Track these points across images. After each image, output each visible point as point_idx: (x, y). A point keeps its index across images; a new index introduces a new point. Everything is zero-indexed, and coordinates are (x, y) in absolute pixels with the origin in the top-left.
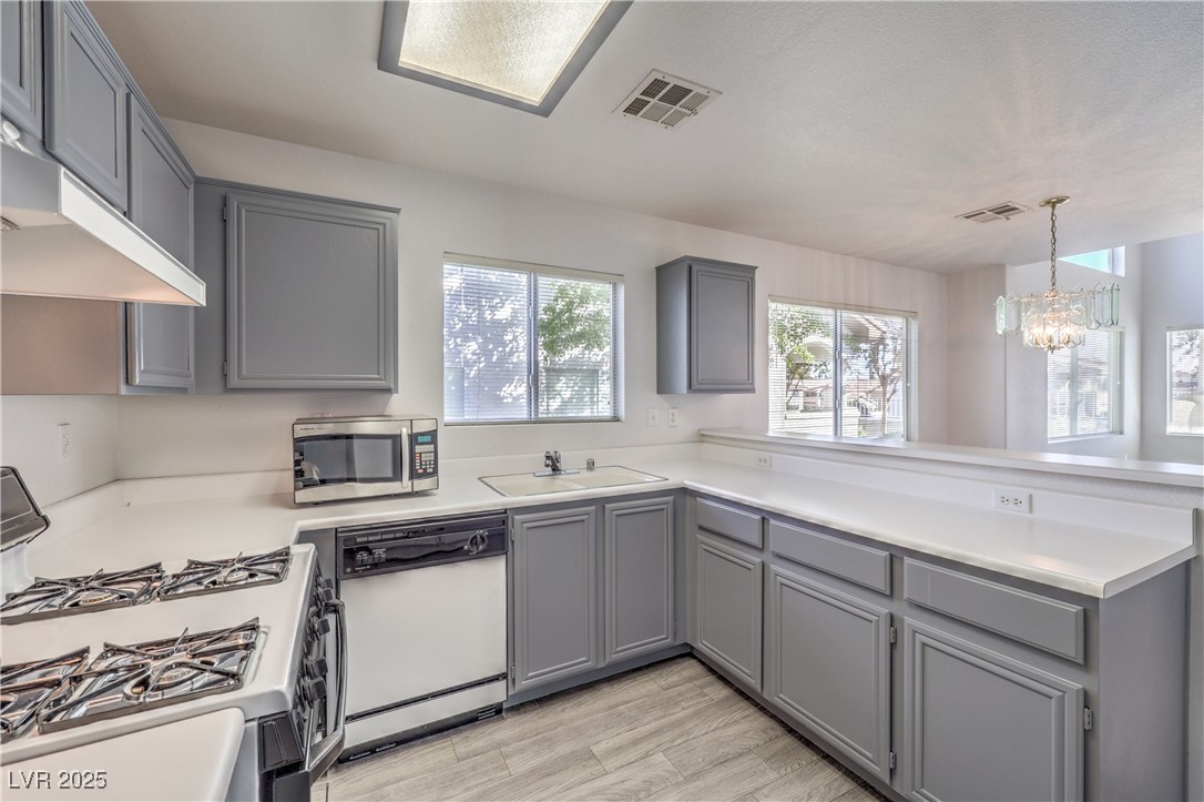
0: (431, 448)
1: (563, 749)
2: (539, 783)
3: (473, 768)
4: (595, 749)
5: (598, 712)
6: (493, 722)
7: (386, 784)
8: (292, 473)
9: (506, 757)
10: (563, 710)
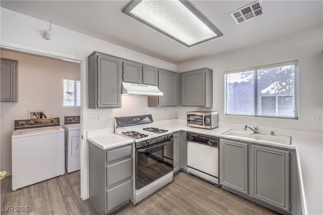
0: (209, 119)
1: (222, 204)
2: (210, 203)
3: (203, 191)
4: (229, 210)
5: (242, 207)
6: (217, 188)
7: (191, 182)
8: (187, 120)
9: (210, 194)
10: (234, 199)
